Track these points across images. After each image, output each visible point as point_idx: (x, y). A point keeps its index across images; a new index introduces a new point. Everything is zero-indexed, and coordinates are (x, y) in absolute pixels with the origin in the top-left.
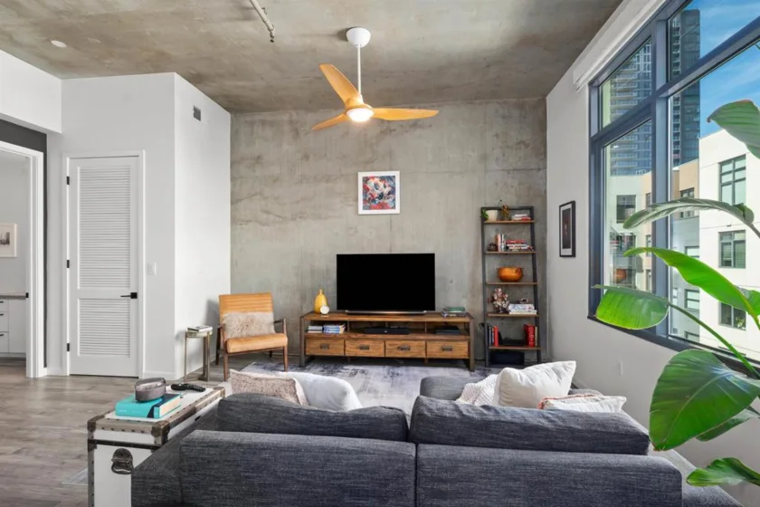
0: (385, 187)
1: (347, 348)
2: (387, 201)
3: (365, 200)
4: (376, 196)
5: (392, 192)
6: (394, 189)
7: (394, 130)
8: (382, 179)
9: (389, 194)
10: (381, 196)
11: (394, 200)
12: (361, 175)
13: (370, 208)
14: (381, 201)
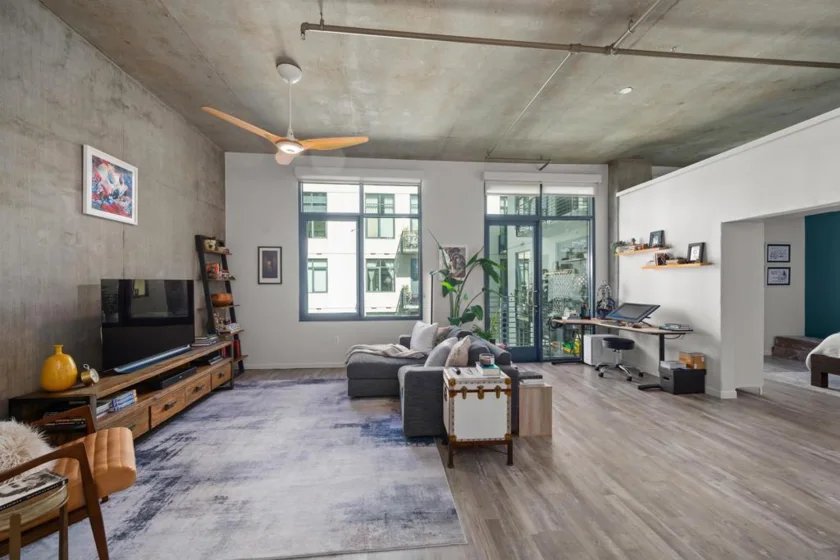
0: (121, 183)
1: (153, 417)
2: (123, 204)
3: (94, 193)
4: (110, 192)
5: (128, 193)
6: (130, 188)
7: (127, 107)
8: (118, 169)
9: (125, 194)
10: (116, 195)
11: (131, 205)
12: (91, 152)
13: (102, 208)
14: (116, 201)
